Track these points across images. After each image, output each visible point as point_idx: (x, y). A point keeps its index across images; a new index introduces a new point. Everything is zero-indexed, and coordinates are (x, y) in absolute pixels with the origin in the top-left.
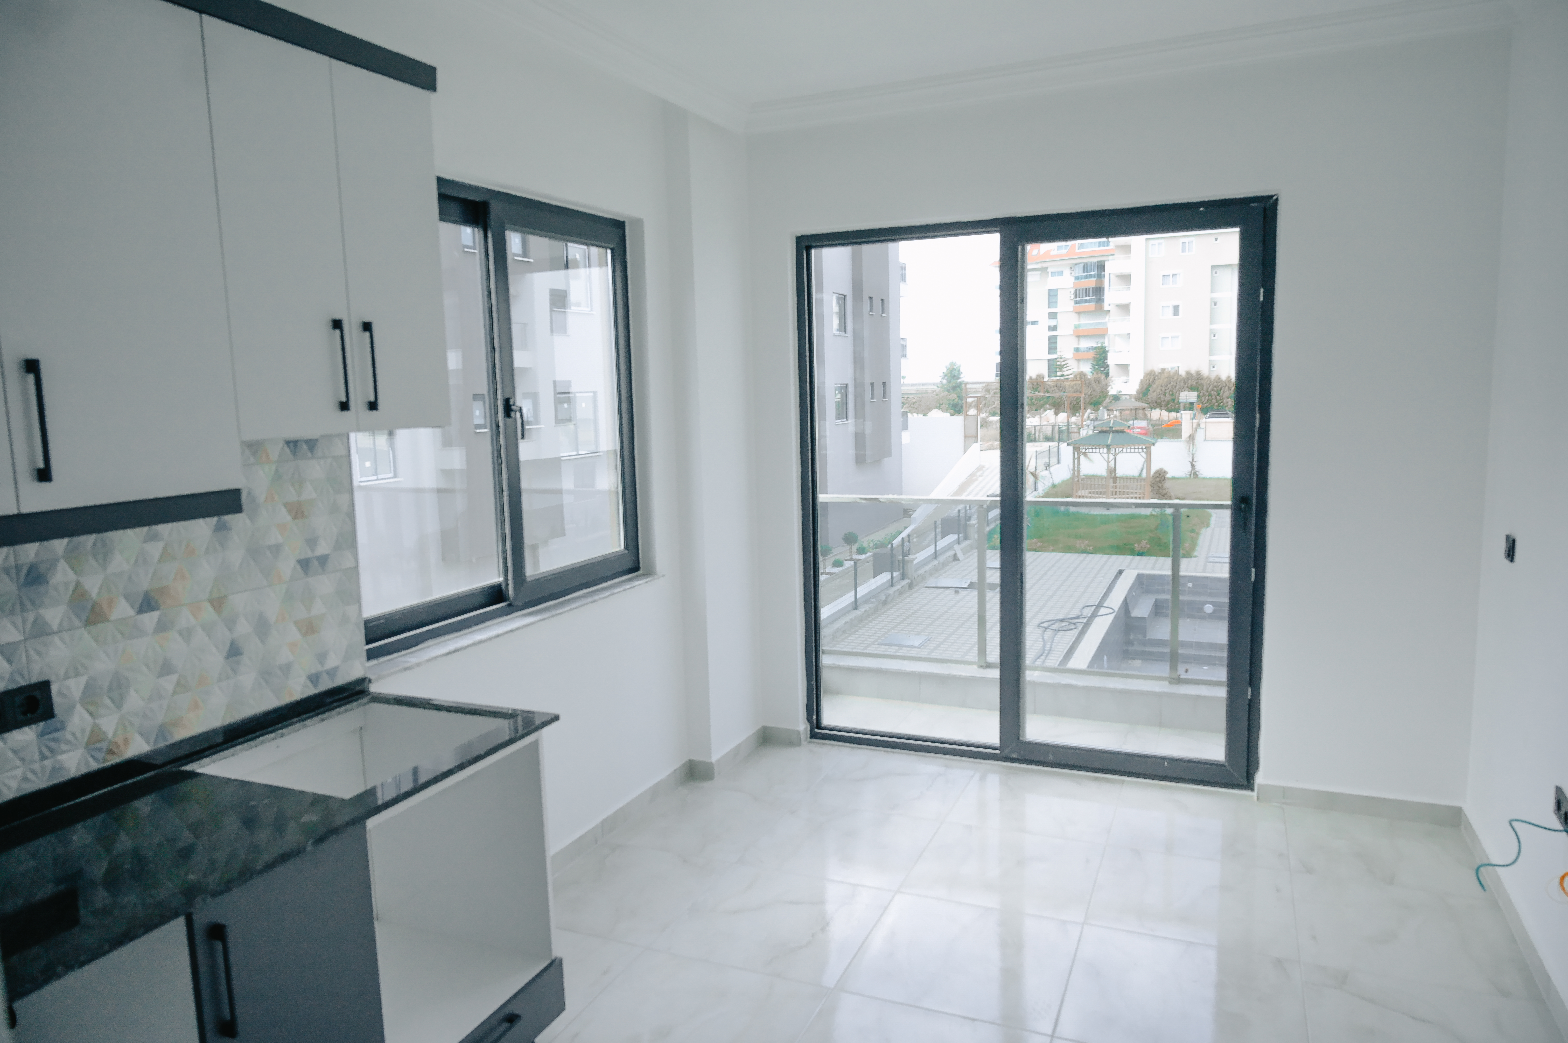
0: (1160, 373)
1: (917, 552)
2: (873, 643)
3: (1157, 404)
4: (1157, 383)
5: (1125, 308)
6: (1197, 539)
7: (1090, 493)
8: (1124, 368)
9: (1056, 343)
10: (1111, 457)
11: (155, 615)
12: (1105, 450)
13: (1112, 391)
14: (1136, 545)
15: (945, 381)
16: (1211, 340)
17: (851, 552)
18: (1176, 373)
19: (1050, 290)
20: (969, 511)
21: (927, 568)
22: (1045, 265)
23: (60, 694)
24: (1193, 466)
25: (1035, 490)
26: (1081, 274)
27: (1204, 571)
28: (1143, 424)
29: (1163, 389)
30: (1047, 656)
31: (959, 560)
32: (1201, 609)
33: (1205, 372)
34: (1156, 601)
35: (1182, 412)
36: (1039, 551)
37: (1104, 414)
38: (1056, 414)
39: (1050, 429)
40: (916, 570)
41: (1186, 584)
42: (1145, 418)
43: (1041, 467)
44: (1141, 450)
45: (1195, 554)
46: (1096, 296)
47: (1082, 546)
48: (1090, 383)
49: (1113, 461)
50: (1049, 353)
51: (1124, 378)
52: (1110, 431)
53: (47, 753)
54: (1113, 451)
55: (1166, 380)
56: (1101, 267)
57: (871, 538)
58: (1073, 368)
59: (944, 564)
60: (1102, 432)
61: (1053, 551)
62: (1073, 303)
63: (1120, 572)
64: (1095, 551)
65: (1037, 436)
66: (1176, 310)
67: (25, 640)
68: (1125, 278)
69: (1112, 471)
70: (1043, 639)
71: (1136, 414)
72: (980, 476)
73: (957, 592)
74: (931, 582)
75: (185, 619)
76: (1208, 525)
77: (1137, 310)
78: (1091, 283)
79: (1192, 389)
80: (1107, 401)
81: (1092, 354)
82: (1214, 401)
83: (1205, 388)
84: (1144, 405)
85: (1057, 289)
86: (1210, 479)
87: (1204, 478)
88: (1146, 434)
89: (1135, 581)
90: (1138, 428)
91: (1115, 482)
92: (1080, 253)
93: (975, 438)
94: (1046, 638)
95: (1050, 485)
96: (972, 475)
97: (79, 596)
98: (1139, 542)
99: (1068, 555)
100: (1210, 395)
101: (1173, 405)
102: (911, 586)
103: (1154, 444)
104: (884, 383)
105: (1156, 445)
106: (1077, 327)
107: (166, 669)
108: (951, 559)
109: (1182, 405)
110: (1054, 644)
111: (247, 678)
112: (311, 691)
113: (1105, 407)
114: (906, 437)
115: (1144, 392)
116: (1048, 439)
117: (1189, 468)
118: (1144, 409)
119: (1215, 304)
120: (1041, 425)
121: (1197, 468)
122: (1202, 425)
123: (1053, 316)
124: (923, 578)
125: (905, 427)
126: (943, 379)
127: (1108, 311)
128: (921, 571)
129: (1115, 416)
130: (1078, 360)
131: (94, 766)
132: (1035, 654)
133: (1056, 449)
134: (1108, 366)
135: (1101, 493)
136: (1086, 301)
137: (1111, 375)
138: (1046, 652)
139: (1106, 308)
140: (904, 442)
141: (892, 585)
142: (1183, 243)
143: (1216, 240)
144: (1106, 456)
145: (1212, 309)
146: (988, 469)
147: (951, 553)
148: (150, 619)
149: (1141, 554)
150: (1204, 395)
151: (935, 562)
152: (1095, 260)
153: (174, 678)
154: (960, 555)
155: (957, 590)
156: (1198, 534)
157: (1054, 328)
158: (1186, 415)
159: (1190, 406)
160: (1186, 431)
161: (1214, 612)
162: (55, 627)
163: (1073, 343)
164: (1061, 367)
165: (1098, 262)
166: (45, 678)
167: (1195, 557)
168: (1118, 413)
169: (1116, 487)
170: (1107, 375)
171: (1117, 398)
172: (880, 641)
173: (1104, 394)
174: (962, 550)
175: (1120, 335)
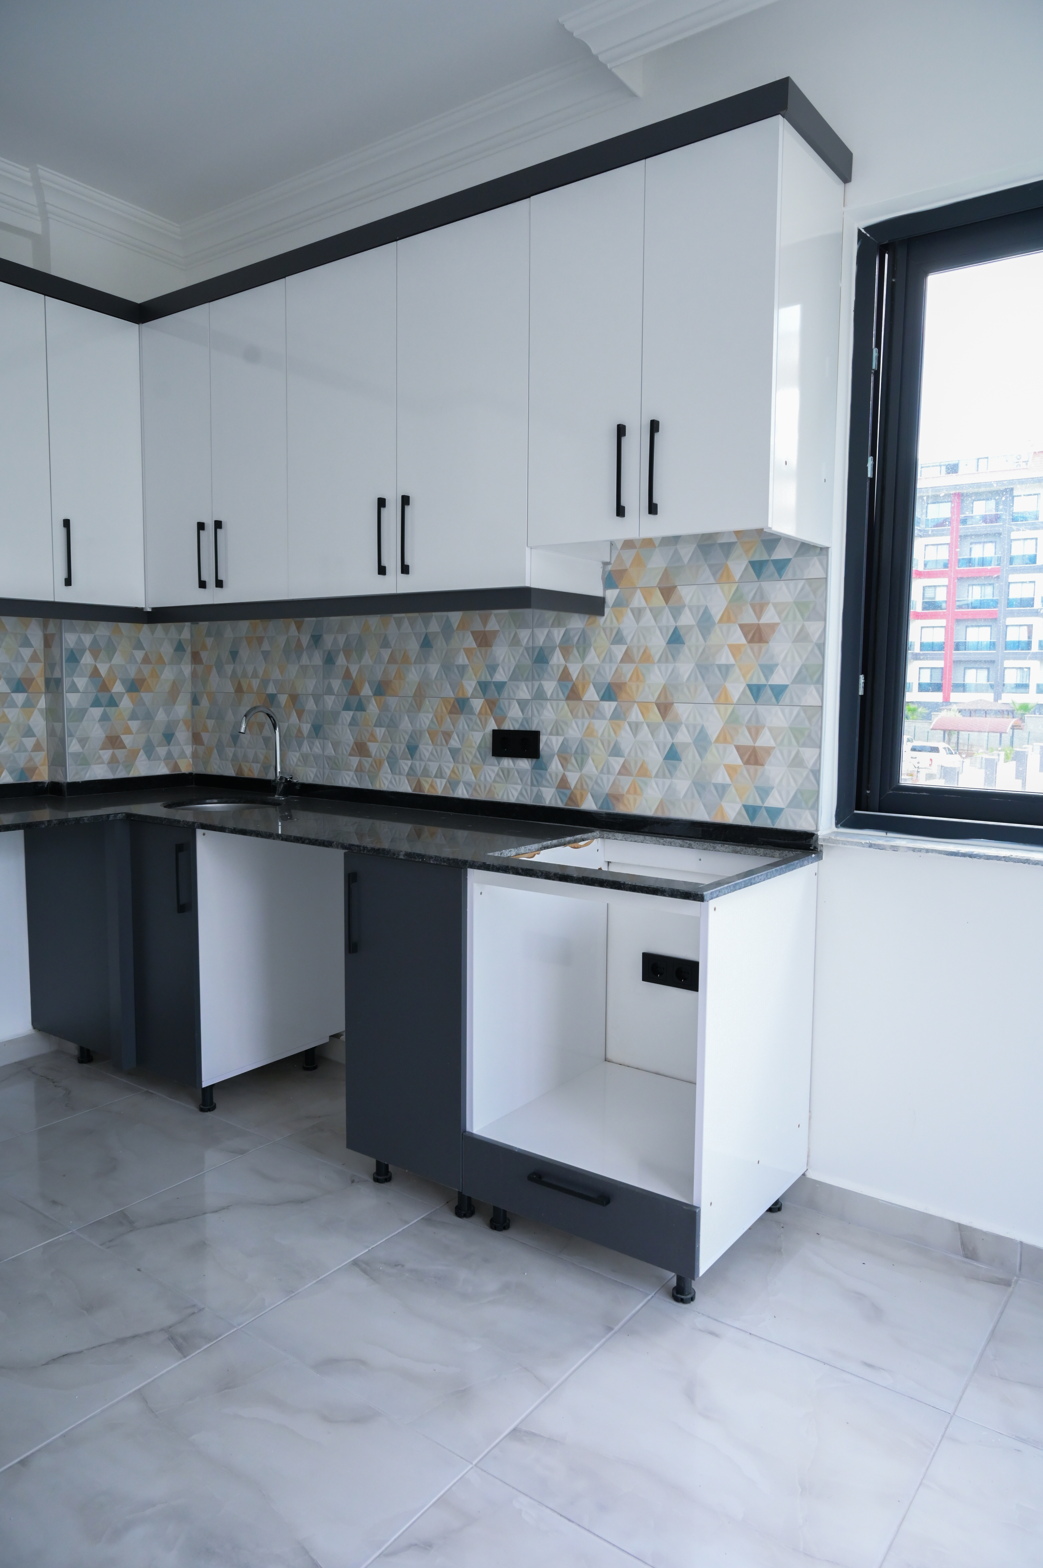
11: (614, 704)
23: (546, 743)
53: (535, 783)
67: (532, 699)
75: (635, 715)
97: (565, 676)
107: (616, 751)
111: (682, 784)
112: (745, 821)
131: (560, 805)
148: (609, 707)
153: (621, 760)
162: (549, 695)
166: (537, 729)
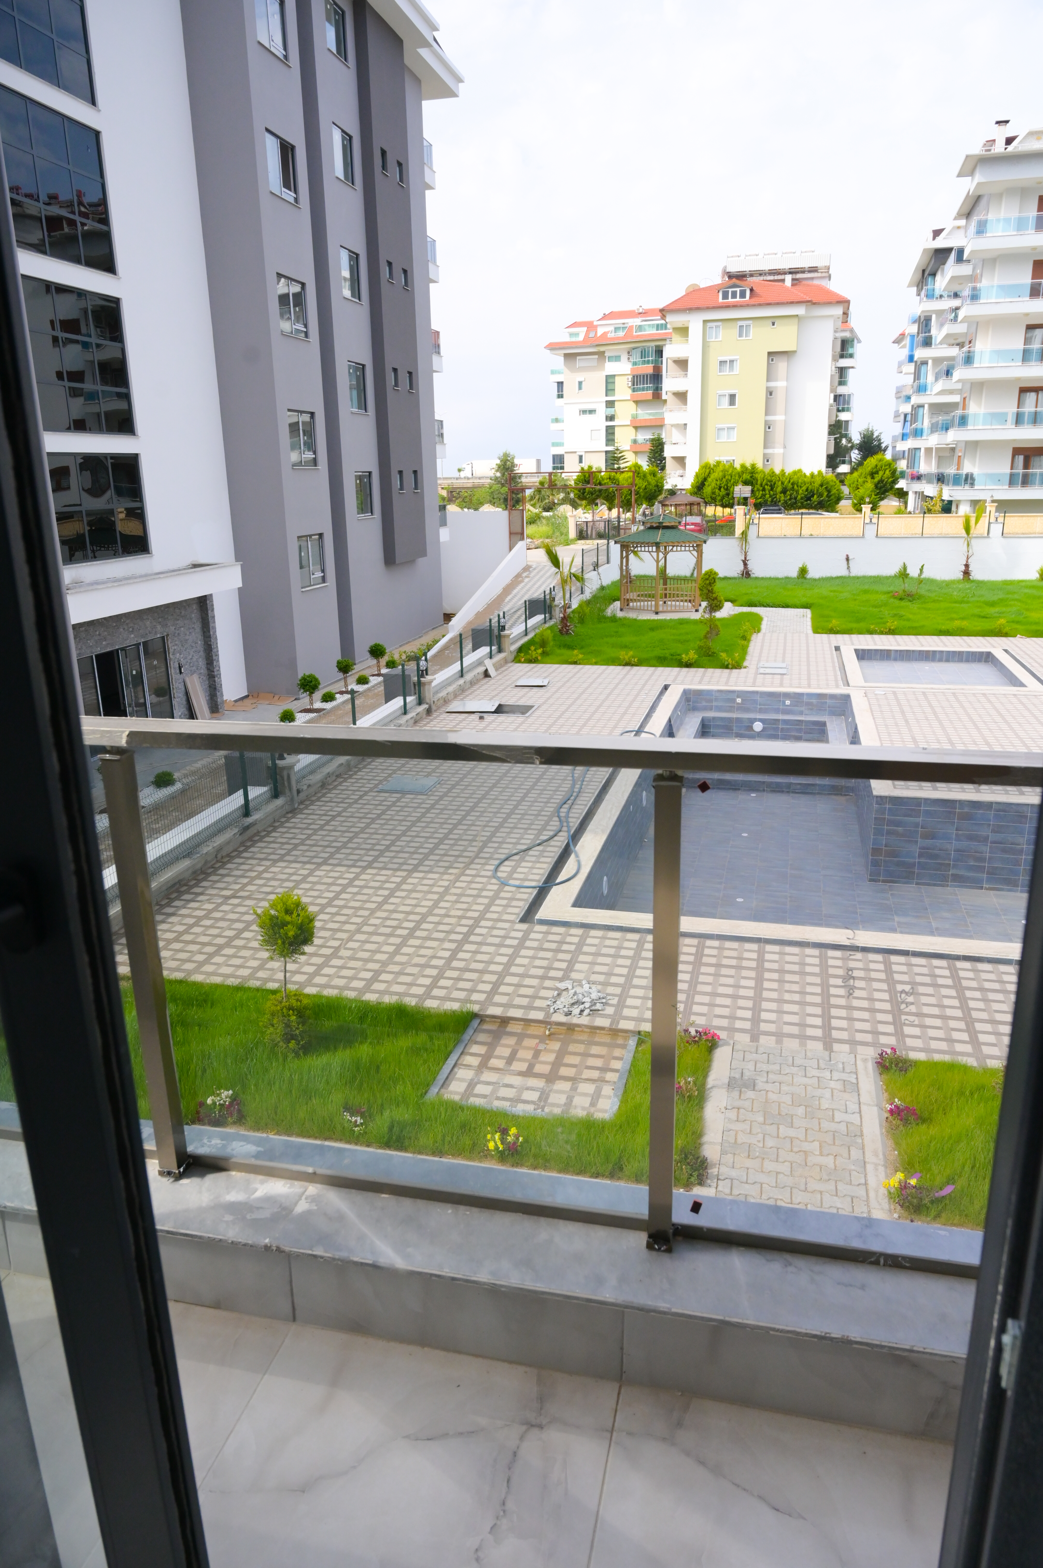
0: (715, 466)
1: (435, 673)
2: (371, 790)
3: (713, 500)
4: (713, 476)
5: (682, 396)
6: (747, 646)
7: (639, 596)
8: (681, 461)
9: (613, 433)
10: (661, 555)
12: (654, 548)
13: (667, 486)
14: (684, 656)
15: (498, 474)
16: (765, 432)
17: (379, 666)
18: (732, 466)
19: (607, 376)
20: (502, 620)
21: (451, 689)
22: (602, 349)
24: (745, 564)
25: (582, 593)
26: (639, 359)
27: (754, 685)
28: (697, 519)
29: (718, 483)
30: (575, 800)
31: (490, 676)
32: (750, 728)
33: (760, 465)
34: (703, 720)
35: (736, 507)
36: (580, 664)
37: (657, 508)
38: (610, 509)
39: (602, 525)
40: (437, 692)
41: (735, 700)
42: (700, 514)
43: (589, 567)
44: (691, 549)
45: (745, 664)
46: (654, 383)
47: (627, 658)
48: (645, 476)
49: (663, 560)
50: (607, 445)
51: (680, 472)
52: (660, 527)
54: (662, 549)
55: (721, 474)
56: (659, 352)
57: (403, 649)
58: (630, 460)
59: (472, 683)
60: (651, 528)
61: (596, 663)
62: (630, 391)
63: (666, 687)
64: (639, 664)
65: (589, 532)
66: (732, 397)
68: (682, 364)
69: (662, 573)
70: (573, 776)
71: (691, 508)
72: (526, 577)
73: (481, 718)
74: (455, 706)
76: (759, 631)
77: (694, 398)
78: (649, 369)
79: (746, 483)
80: (663, 496)
81: (648, 447)
82: (767, 496)
83: (759, 482)
84: (698, 500)
85: (614, 376)
86: (762, 578)
87: (756, 578)
88: (700, 531)
89: (681, 698)
90: (693, 524)
91: (665, 583)
92: (638, 336)
93: (521, 535)
94: (576, 775)
95: (598, 586)
96: (518, 576)
98: (687, 654)
99: (612, 667)
100: (764, 490)
101: (728, 501)
102: (429, 712)
103: (705, 542)
104: (415, 472)
105: (708, 542)
106: (634, 418)
108: (482, 676)
109: (736, 500)
110: (585, 783)
113: (660, 502)
114: (444, 534)
115: (699, 487)
116: (600, 536)
117: (742, 567)
118: (699, 504)
119: (771, 394)
120: (593, 521)
121: (750, 567)
122: (756, 521)
123: (610, 404)
124: (446, 701)
125: (443, 523)
126: (497, 471)
127: (665, 401)
128: (443, 694)
129: (671, 512)
130: (636, 453)
132: (561, 797)
133: (605, 547)
134: (665, 459)
135: (650, 596)
136: (643, 389)
137: (667, 467)
138: (575, 794)
139: (664, 397)
140: (441, 540)
141: (405, 713)
142: (741, 327)
143: (773, 324)
144: (655, 555)
145: (767, 399)
146: (535, 569)
147: (481, 669)
149: (688, 665)
150: (758, 490)
151: (461, 681)
152: (653, 344)
154: (492, 672)
155: (482, 714)
156: (749, 641)
157: (611, 418)
158: (740, 510)
159: (744, 502)
160: (739, 528)
161: (764, 729)
163: (631, 433)
164: (618, 459)
165: (656, 346)
167: (745, 668)
168: (673, 509)
169: (666, 589)
170: (663, 468)
171: (672, 493)
172: (380, 786)
173: (659, 489)
174: (494, 665)
175: (677, 426)
